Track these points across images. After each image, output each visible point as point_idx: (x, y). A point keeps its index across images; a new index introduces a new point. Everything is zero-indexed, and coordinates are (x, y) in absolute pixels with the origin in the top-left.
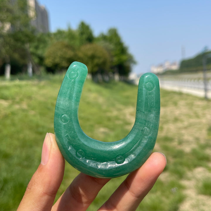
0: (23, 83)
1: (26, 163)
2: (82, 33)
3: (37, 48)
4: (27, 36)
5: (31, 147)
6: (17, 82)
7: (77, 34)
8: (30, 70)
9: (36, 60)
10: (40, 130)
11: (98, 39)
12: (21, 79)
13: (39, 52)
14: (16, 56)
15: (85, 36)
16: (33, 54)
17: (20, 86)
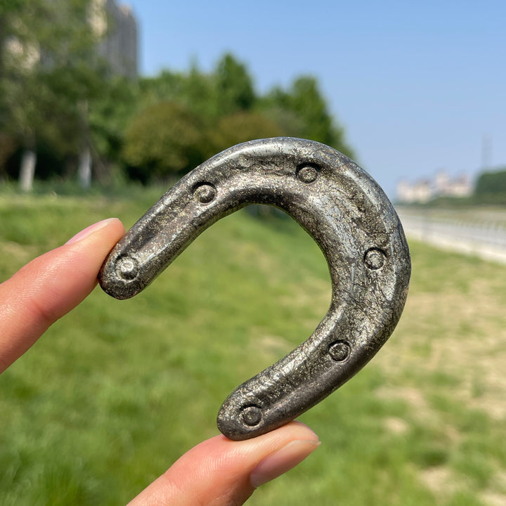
0: (69, 203)
1: (74, 415)
2: (225, 85)
3: (108, 113)
4: (84, 81)
5: (87, 372)
6: (53, 200)
7: (213, 86)
8: (85, 172)
9: (102, 146)
10: (111, 329)
11: (265, 103)
12: (62, 193)
13: (112, 125)
14: (51, 131)
15: (232, 93)
16: (94, 128)
17: (60, 212)
